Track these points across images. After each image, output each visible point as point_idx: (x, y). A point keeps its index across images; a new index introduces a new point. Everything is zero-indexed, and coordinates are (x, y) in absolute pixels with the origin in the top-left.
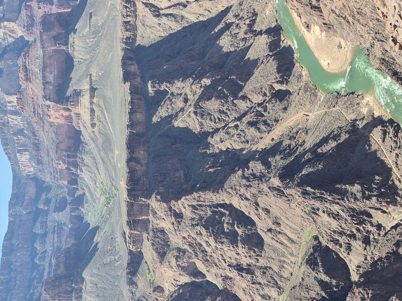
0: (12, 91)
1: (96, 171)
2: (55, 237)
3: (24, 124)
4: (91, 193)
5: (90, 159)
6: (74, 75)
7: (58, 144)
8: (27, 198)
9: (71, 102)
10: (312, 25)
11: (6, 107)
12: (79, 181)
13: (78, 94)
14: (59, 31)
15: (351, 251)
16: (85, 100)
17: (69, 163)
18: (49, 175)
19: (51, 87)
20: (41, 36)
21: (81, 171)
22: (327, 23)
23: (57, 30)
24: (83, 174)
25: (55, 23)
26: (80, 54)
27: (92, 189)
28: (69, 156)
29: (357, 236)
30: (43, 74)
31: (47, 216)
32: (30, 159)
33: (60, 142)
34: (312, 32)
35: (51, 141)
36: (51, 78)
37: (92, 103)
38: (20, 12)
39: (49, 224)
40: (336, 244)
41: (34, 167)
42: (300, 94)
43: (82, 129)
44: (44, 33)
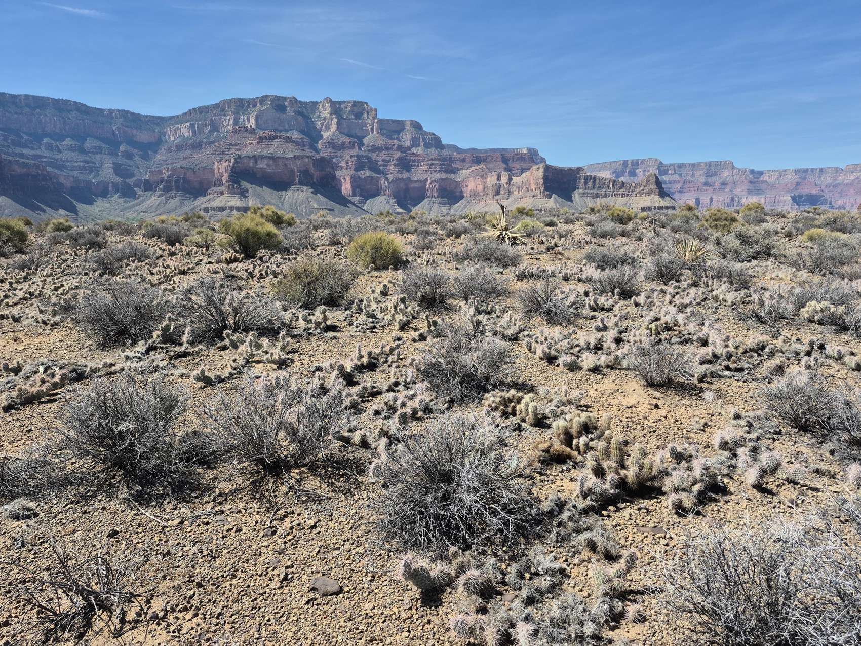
0: (261, 122)
1: (158, 212)
2: (79, 163)
3: (223, 133)
4: (133, 206)
5: (174, 206)
6: (266, 191)
7: (193, 170)
8: (134, 132)
9: (233, 186)
11: (243, 114)
12: (148, 193)
13: (243, 194)
14: (315, 177)
16: (236, 201)
17: (169, 181)
18: (164, 158)
19: (251, 164)
20: (307, 157)
21: (160, 196)
23: (316, 173)
24: (156, 198)
25: (323, 173)
26: (289, 197)
27: (137, 208)
28: (177, 182)
30: (266, 157)
31: (109, 154)
32: (184, 137)
33: (195, 173)
35: (197, 162)
36: (262, 165)
37: (232, 208)
38: (348, 136)
39: (98, 156)
41: (173, 141)
43: (208, 197)
44: (311, 160)
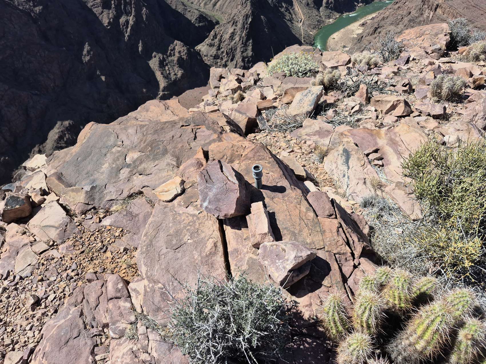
10: (363, 28)
15: (210, 46)
22: (363, 39)
29: (219, 51)
34: (359, 28)
40: (214, 37)
42: (317, 17)
